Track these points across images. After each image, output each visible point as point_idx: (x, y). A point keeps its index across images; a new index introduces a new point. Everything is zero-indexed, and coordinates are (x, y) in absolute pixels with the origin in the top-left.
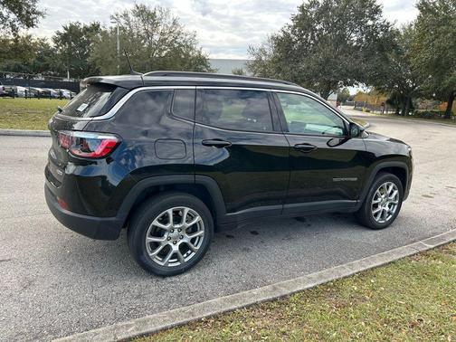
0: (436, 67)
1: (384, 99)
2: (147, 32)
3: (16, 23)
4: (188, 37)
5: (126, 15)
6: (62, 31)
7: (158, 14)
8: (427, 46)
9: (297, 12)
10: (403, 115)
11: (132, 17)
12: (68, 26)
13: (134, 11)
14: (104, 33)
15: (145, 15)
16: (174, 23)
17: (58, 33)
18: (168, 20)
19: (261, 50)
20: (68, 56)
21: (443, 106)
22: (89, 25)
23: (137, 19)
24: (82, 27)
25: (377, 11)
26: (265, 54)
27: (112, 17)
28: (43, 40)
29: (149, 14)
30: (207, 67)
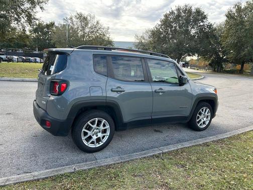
0: (236, 46)
1: (207, 63)
4: (104, 30)
5: (71, 18)
8: (231, 36)
9: (163, 18)
10: (218, 72)
11: (74, 19)
12: (38, 23)
13: (76, 16)
16: (97, 23)
18: (94, 21)
19: (142, 37)
21: (239, 67)
22: (49, 23)
23: (77, 20)
24: (45, 24)
25: (205, 17)
26: (144, 39)
27: (64, 19)
29: (84, 18)
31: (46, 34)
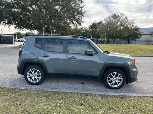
2: (116, 22)
3: (77, 25)
4: (131, 22)
5: (109, 18)
6: (91, 25)
7: (120, 15)
11: (111, 18)
12: (93, 23)
13: (112, 16)
14: (103, 24)
15: (115, 17)
16: (126, 18)
17: (90, 26)
18: (123, 17)
20: (92, 32)
22: (98, 22)
23: (113, 18)
24: (96, 23)
27: (105, 19)
28: (86, 28)
29: (117, 16)
30: (138, 31)
31: (96, 28)
